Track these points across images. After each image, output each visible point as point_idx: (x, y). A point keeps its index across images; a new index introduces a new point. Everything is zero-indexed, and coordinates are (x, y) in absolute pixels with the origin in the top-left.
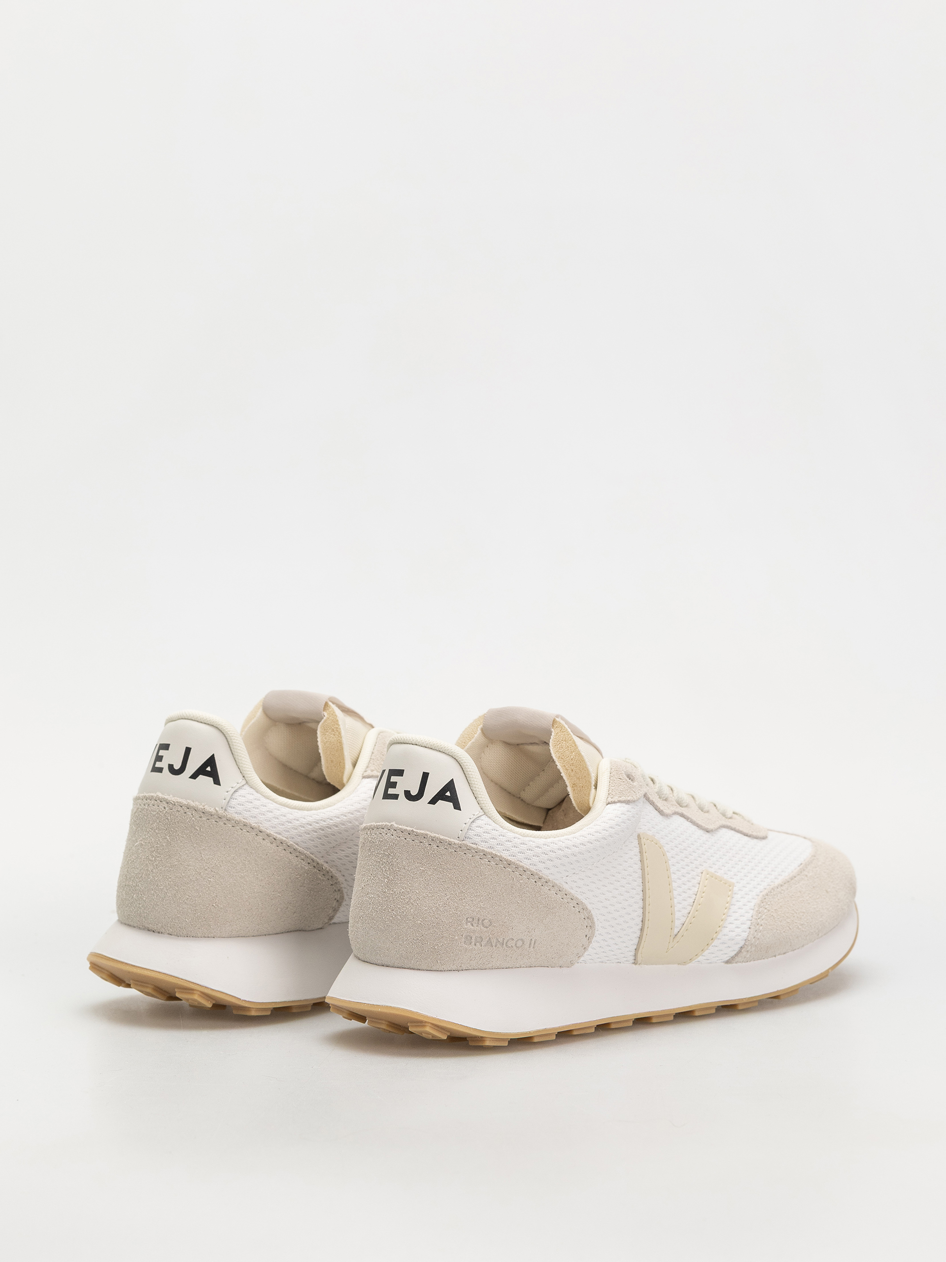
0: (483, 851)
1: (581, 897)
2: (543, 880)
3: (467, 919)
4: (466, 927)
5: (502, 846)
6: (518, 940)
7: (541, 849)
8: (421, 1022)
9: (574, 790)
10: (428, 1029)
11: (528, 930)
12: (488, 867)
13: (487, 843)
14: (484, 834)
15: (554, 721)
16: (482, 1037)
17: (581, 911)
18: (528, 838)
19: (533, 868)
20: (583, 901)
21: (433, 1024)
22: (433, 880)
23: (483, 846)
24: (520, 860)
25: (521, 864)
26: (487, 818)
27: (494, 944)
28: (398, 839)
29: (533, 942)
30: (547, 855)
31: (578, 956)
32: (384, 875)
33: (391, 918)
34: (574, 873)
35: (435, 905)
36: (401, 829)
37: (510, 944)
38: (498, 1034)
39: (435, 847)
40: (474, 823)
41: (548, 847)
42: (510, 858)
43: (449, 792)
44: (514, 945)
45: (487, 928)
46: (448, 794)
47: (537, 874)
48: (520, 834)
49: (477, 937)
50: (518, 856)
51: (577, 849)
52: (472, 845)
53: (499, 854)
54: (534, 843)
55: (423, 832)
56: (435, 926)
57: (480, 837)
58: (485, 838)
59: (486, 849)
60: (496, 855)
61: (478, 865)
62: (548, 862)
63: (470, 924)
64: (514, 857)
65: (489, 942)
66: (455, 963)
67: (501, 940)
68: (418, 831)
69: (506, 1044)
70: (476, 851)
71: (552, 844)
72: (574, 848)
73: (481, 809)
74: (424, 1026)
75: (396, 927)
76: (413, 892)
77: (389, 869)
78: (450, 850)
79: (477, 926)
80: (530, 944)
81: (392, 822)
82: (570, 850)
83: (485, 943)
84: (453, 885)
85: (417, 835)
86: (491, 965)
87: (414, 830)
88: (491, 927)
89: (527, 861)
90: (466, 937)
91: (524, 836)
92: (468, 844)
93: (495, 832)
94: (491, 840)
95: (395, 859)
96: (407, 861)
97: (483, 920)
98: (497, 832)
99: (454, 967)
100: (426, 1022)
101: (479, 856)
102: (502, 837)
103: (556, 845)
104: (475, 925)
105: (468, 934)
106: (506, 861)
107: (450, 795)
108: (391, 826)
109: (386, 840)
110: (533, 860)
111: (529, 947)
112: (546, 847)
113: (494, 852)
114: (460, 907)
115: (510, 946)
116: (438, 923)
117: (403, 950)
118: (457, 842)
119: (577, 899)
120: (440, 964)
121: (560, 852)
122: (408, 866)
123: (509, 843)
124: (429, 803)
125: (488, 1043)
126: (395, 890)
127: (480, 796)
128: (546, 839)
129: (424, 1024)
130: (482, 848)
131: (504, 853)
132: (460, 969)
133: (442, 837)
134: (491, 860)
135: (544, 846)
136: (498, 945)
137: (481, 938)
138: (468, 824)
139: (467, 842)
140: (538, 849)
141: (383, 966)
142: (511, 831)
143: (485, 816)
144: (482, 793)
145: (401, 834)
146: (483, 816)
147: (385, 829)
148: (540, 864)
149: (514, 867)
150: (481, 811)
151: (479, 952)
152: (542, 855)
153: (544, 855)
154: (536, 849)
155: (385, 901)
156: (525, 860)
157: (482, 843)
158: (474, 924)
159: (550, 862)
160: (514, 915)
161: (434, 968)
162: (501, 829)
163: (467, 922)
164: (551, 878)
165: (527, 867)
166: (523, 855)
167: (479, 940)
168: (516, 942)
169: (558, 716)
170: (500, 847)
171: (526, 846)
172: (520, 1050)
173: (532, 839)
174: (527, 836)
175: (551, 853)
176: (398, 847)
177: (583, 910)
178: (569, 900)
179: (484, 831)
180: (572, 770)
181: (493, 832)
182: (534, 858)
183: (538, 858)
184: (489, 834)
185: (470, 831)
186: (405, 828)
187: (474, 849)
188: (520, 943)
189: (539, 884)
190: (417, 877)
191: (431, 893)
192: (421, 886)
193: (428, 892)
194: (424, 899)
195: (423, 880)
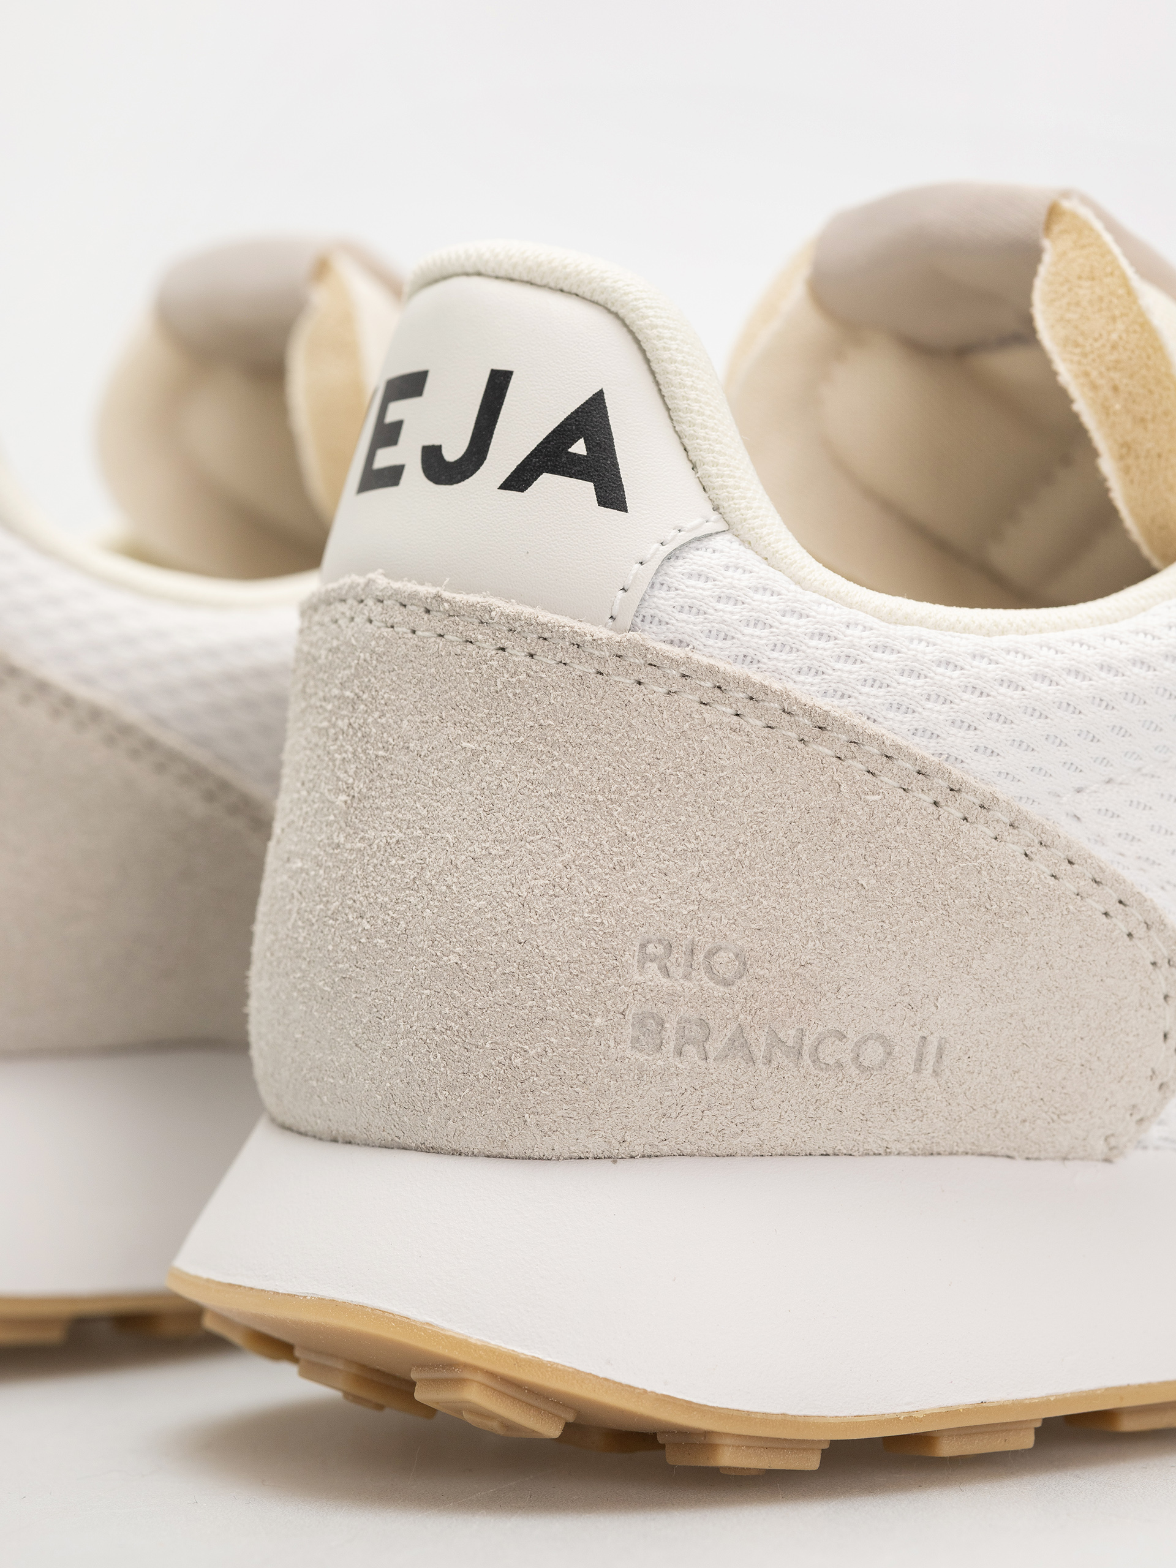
0: (712, 671)
1: (1133, 876)
2: (967, 798)
3: (643, 946)
4: (637, 978)
5: (793, 656)
6: (865, 1040)
7: (958, 673)
8: (448, 1365)
9: (1126, 470)
10: (474, 1395)
11: (907, 999)
12: (733, 736)
13: (729, 643)
14: (720, 606)
15: (1053, 213)
16: (706, 1434)
17: (1140, 932)
18: (908, 627)
19: (924, 749)
20: (1148, 895)
21: (492, 1375)
22: (508, 791)
23: (716, 652)
24: (868, 711)
25: (872, 728)
26: (736, 545)
27: (759, 1053)
28: (387, 632)
29: (932, 1049)
30: (984, 699)
31: (1137, 1117)
32: (338, 779)
33: (354, 948)
34: (1109, 781)
35: (515, 891)
36: (397, 592)
37: (830, 1052)
38: (766, 1419)
39: (521, 657)
40: (680, 562)
41: (992, 666)
42: (824, 704)
43: (581, 441)
44: (847, 1058)
45: (727, 983)
46: (579, 448)
47: (941, 772)
48: (876, 613)
49: (688, 1021)
50: (862, 698)
51: (1119, 679)
52: (666, 647)
53: (776, 686)
54: (931, 649)
55: (473, 599)
56: (512, 974)
57: (701, 618)
58: (723, 622)
59: (722, 666)
60: (765, 690)
61: (693, 728)
62: (990, 724)
63: (654, 966)
64: (845, 701)
65: (740, 1043)
66: (596, 1125)
67: (789, 1035)
68: (458, 597)
69: (813, 1462)
70: (683, 669)
71: (1011, 656)
72: (1103, 674)
73: (716, 509)
74: (459, 1382)
75: (373, 980)
76: (434, 841)
77: (354, 753)
78: (579, 668)
79: (688, 976)
80: (920, 1058)
81: (374, 570)
82: (1086, 683)
83: (720, 1046)
84: (589, 807)
85: (454, 613)
86: (754, 1139)
87: (446, 595)
88: (744, 982)
89: (900, 717)
90: (641, 1021)
91: (891, 619)
92: (650, 644)
93: (767, 597)
94: (749, 630)
95: (377, 715)
96: (418, 718)
97: (711, 954)
98: (775, 598)
99: (595, 1145)
100: (466, 1366)
101: (693, 690)
102: (794, 620)
103: (1026, 661)
104: (678, 972)
105: (648, 1007)
106: (809, 712)
107: (584, 453)
108: (367, 584)
109: (348, 643)
110: (925, 713)
111: (918, 1071)
112: (984, 664)
113: (757, 678)
114: (617, 896)
115: (831, 1062)
116: (524, 964)
117: (397, 1074)
118: (602, 633)
119: (1118, 880)
120: (536, 1131)
121: (1045, 686)
122: (421, 739)
123: (822, 644)
124: (505, 486)
125: (727, 1458)
126: (371, 834)
127: (709, 457)
128: (988, 635)
129: (458, 1373)
130: (706, 661)
131: (804, 683)
132: (623, 1150)
133: (545, 617)
134: (747, 709)
135: (975, 663)
136: (779, 1057)
137: (703, 1023)
138: (652, 566)
139: (652, 639)
140: (949, 673)
141: (335, 1140)
142: (836, 597)
143: (728, 536)
144: (718, 447)
145: (398, 615)
146: (719, 538)
147: (350, 601)
148: (954, 731)
149: (844, 738)
150: (715, 516)
151: (697, 1084)
152: (966, 696)
153: (974, 698)
154: (941, 670)
155: (336, 880)
156: (891, 715)
157: (711, 642)
158: (672, 969)
159: (998, 726)
160: (844, 936)
161: (515, 1147)
162: (793, 587)
163: (644, 958)
164: (1004, 790)
165: (900, 741)
166: (882, 692)
167: (695, 1031)
168: (858, 1045)
169: (1066, 194)
170: (784, 656)
171: (893, 657)
172: (871, 1489)
173: (924, 632)
174: (906, 621)
175: (1003, 690)
176: (387, 667)
177: (1148, 927)
178: (1086, 886)
179: (717, 592)
180: (1115, 389)
181: (758, 596)
182: (929, 705)
183: (946, 707)
184: (739, 607)
185: (663, 594)
186: (411, 587)
187: (675, 663)
188: (873, 1053)
189: (952, 811)
190: (450, 780)
191: (502, 842)
192: (465, 815)
193: (491, 837)
194: (475, 866)
195: (471, 793)
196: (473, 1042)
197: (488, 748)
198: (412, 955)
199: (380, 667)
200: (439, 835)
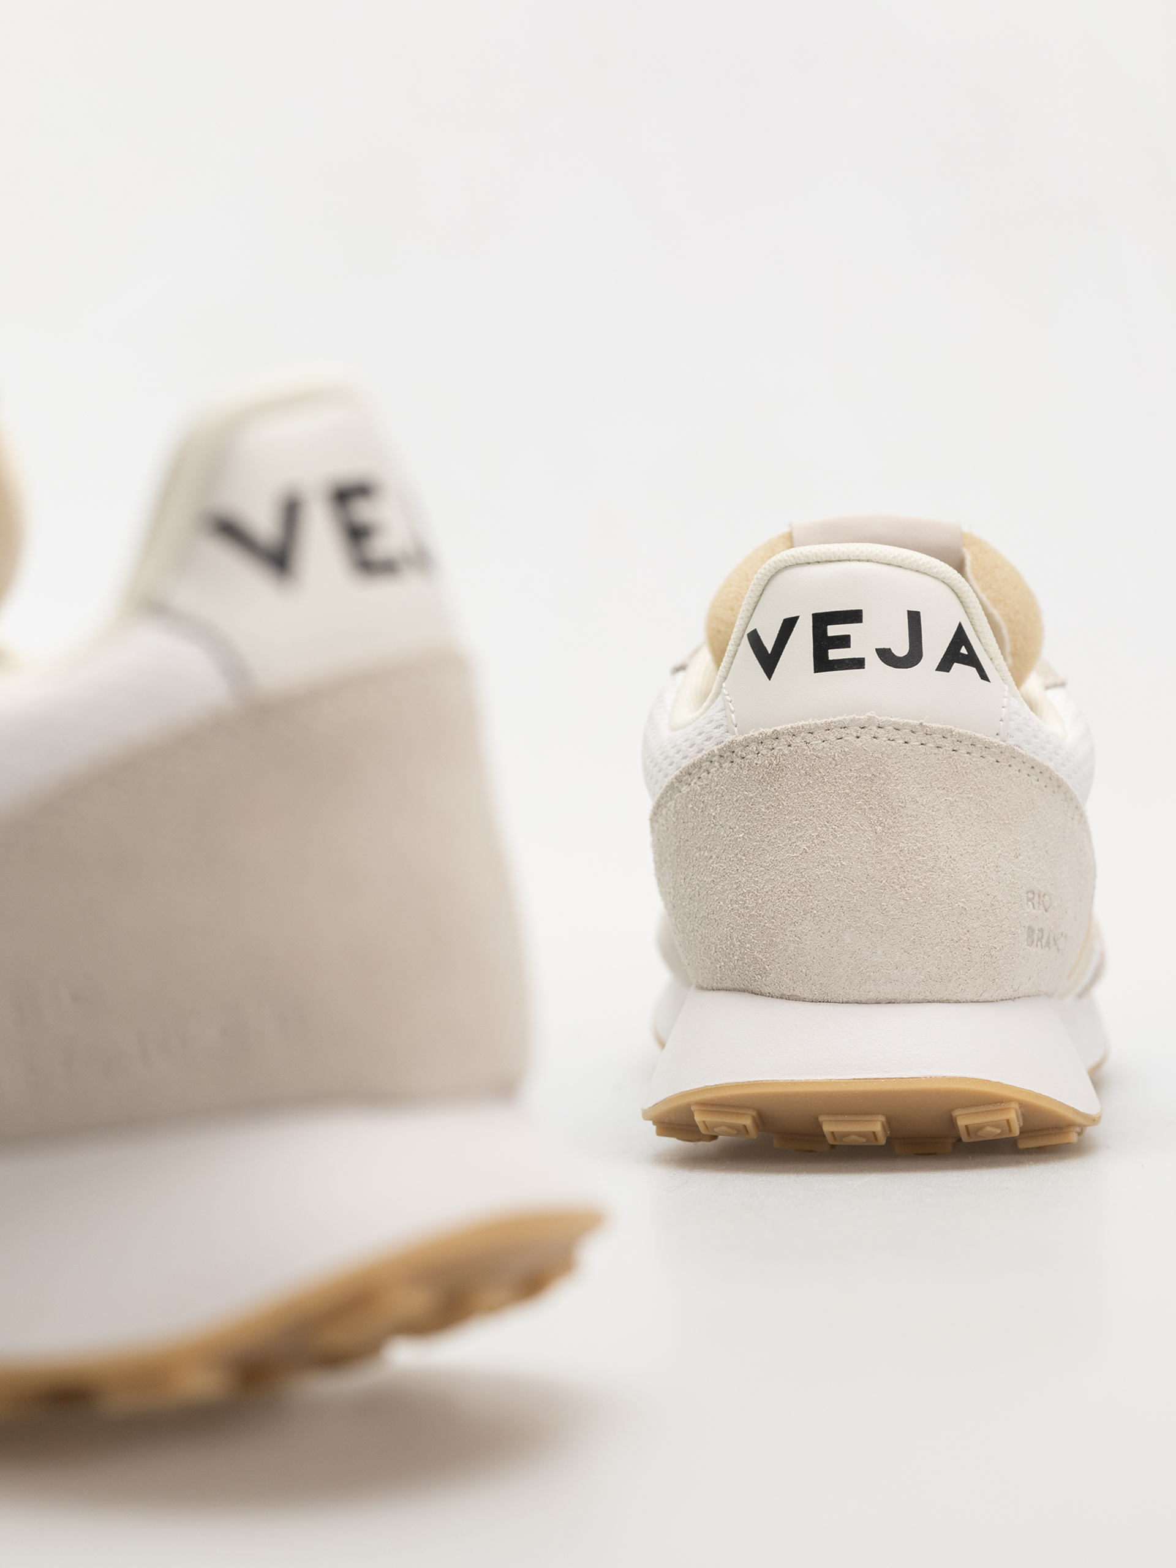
3: (1027, 894)
4: (1027, 910)
10: (1011, 1115)
14: (1025, 728)
21: (1022, 1103)
22: (969, 821)
27: (1051, 945)
28: (890, 743)
37: (1060, 943)
39: (964, 754)
43: (963, 648)
45: (1047, 911)
46: (963, 650)
49: (1039, 930)
52: (1017, 748)
56: (987, 910)
57: (1022, 734)
58: (1027, 735)
63: (1031, 903)
65: (1049, 939)
66: (1014, 983)
67: (1056, 935)
70: (1023, 759)
78: (989, 759)
79: (1039, 908)
83: (1045, 941)
84: (1003, 828)
88: (1051, 910)
90: (1028, 931)
92: (1013, 747)
97: (1044, 896)
99: (1011, 992)
100: (1012, 1100)
101: (1026, 770)
105: (1031, 923)
107: (966, 653)
108: (869, 719)
114: (1018, 870)
115: (1059, 948)
116: (991, 905)
118: (997, 742)
120: (996, 987)
124: (938, 669)
132: (1017, 995)
133: (975, 734)
136: (1054, 946)
137: (1042, 931)
145: (896, 734)
147: (854, 728)
151: (1039, 961)
158: (1035, 904)
163: (1028, 900)
167: (1040, 935)
168: (1064, 940)
185: (1011, 722)
187: (1020, 756)
190: (941, 816)
191: (972, 846)
192: (952, 833)
193: (967, 844)
194: (962, 858)
195: (953, 822)
196: (973, 945)
197: (957, 800)
198: (937, 904)
199: (890, 761)
200: (941, 844)
